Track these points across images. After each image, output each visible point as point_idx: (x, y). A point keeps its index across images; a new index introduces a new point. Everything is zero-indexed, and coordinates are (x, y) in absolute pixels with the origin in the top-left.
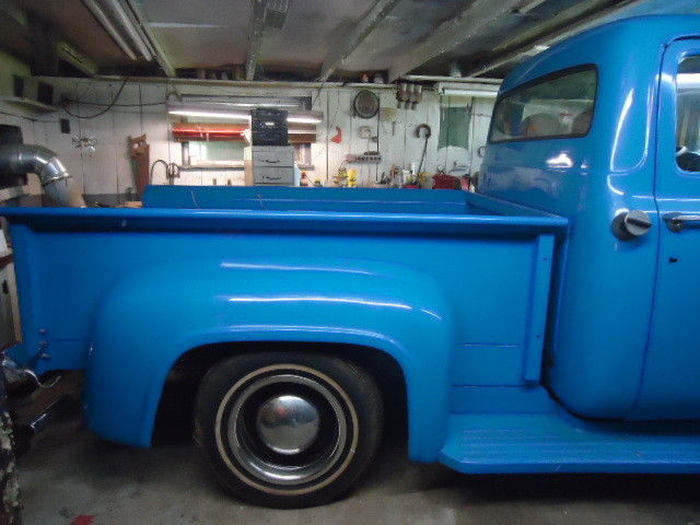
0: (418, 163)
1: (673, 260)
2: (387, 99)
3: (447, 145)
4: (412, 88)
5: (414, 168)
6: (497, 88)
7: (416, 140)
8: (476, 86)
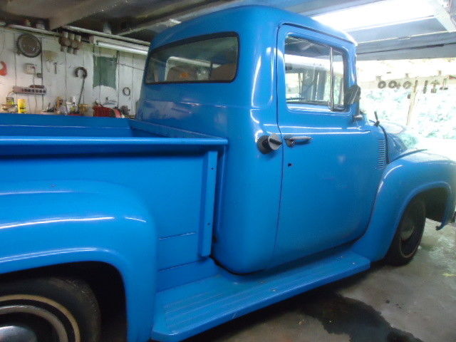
0: (78, 97)
1: (290, 165)
2: (50, 44)
3: (100, 85)
4: (73, 37)
5: (75, 100)
6: (147, 49)
7: (76, 79)
8: (121, 43)
